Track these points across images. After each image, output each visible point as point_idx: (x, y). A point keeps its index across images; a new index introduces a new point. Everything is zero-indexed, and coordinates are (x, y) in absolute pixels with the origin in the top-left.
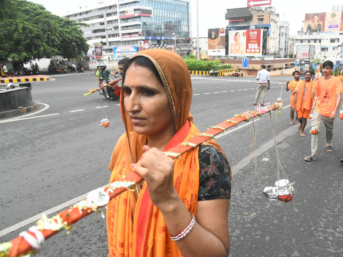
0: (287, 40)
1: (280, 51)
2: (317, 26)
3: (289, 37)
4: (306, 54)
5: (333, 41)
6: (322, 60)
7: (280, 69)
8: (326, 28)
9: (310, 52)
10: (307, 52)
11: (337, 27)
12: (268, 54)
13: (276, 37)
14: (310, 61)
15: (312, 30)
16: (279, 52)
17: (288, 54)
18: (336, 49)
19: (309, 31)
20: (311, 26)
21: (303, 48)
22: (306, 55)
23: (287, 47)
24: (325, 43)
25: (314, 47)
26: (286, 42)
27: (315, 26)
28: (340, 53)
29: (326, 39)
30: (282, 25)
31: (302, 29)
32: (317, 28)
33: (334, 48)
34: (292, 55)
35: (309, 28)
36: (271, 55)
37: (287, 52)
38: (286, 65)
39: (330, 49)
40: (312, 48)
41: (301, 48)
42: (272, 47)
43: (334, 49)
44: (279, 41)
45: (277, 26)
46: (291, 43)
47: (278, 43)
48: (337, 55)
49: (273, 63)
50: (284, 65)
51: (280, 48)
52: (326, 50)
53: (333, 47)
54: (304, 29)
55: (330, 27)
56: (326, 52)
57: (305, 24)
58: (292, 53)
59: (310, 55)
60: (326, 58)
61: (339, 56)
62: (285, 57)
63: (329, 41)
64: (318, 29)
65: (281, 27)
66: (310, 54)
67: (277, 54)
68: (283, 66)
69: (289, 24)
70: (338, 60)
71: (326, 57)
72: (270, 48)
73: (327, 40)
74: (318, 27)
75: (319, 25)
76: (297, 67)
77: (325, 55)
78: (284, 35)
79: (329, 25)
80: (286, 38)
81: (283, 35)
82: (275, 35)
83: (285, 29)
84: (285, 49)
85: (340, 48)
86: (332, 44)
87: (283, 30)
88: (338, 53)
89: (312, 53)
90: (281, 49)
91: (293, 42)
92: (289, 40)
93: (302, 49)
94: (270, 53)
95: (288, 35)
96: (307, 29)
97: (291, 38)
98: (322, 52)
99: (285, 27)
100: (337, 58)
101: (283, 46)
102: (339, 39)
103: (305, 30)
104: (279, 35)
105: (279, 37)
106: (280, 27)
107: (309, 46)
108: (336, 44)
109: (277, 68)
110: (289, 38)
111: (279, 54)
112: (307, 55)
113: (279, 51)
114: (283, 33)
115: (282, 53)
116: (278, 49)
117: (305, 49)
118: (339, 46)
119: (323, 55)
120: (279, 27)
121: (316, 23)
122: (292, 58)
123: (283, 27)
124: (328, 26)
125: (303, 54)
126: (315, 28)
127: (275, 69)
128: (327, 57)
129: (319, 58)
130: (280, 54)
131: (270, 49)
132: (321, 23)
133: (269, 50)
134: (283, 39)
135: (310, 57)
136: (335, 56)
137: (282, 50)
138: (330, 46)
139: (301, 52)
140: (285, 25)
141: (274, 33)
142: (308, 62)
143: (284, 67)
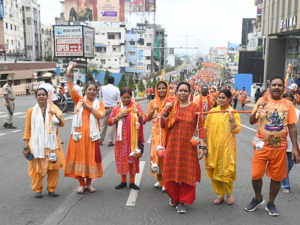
0: (38, 32)
1: (28, 51)
2: (85, 12)
3: (41, 28)
4: (77, 45)
5: (111, 36)
6: (99, 66)
7: (29, 81)
8: (100, 15)
9: (86, 40)
10: (78, 41)
11: (116, 15)
12: (3, 54)
13: (16, 24)
14: (86, 62)
15: (78, 18)
16: (26, 52)
17: (43, 55)
18: (117, 49)
19: (74, 19)
20: (76, 10)
21: (68, 31)
22: (76, 47)
23: (39, 45)
24: (101, 40)
25: (92, 30)
26: (36, 35)
27: (82, 12)
28: (124, 55)
29: (101, 34)
30: (25, 5)
31: (62, 14)
32: (85, 14)
33: (115, 47)
34: (50, 57)
35: (73, 13)
36: (10, 55)
37: (41, 53)
38: (39, 74)
39: (109, 50)
40: (88, 32)
41: (64, 31)
42: (10, 42)
43: (114, 49)
44: (25, 33)
45: (17, 6)
46: (45, 39)
47: (23, 35)
48: (120, 58)
49: (11, 70)
50: (35, 74)
51: (28, 44)
52: (103, 50)
53: (113, 46)
54: (65, 15)
55: (105, 15)
56: (104, 54)
57: (66, 7)
58: (50, 54)
59: (85, 48)
60: (104, 63)
61: (123, 59)
62: (37, 60)
63: (106, 35)
64: (88, 17)
65: (25, 8)
66: (85, 45)
67: (22, 55)
68: (33, 76)
69: (39, 6)
70: (123, 65)
71: (104, 61)
72: (6, 43)
73: (103, 34)
74: (87, 14)
75: (88, 10)
76: (60, 77)
77: (103, 59)
78: (32, 22)
79: (104, 11)
80: (36, 29)
81: (29, 23)
82: (14, 21)
83: (32, 13)
84: (37, 47)
85: (123, 47)
86: (111, 41)
87: (29, 14)
88: (121, 55)
89: (89, 45)
90: (30, 47)
91: (50, 36)
92: (43, 33)
93: (66, 34)
94: (7, 52)
95: (40, 23)
96: (70, 15)
97: (45, 29)
98: (98, 54)
99: (32, 9)
100: (120, 63)
101: (32, 41)
102: (120, 34)
103: (67, 17)
104: (22, 22)
105: (22, 25)
106: (23, 7)
107: (81, 28)
108: (116, 42)
109: (23, 80)
110: (43, 29)
111: (26, 55)
112: (80, 47)
113: (25, 49)
114: (29, 20)
115: (32, 54)
116: (22, 47)
117: (71, 34)
118: (121, 44)
119: (99, 59)
120: (20, 7)
121: (83, 7)
122: (51, 61)
123: (28, 8)
124: (102, 13)
125: (70, 45)
126: (82, 15)
127: (17, 82)
128: (106, 62)
129: (94, 63)
130: (28, 56)
131: (7, 45)
132: (91, 8)
133: (5, 47)
134: (31, 29)
135: (85, 51)
136: (118, 60)
137: (32, 49)
138: (108, 44)
139: (64, 42)
140: (33, 6)
141: (11, 16)
142: (82, 65)
143: (37, 78)
